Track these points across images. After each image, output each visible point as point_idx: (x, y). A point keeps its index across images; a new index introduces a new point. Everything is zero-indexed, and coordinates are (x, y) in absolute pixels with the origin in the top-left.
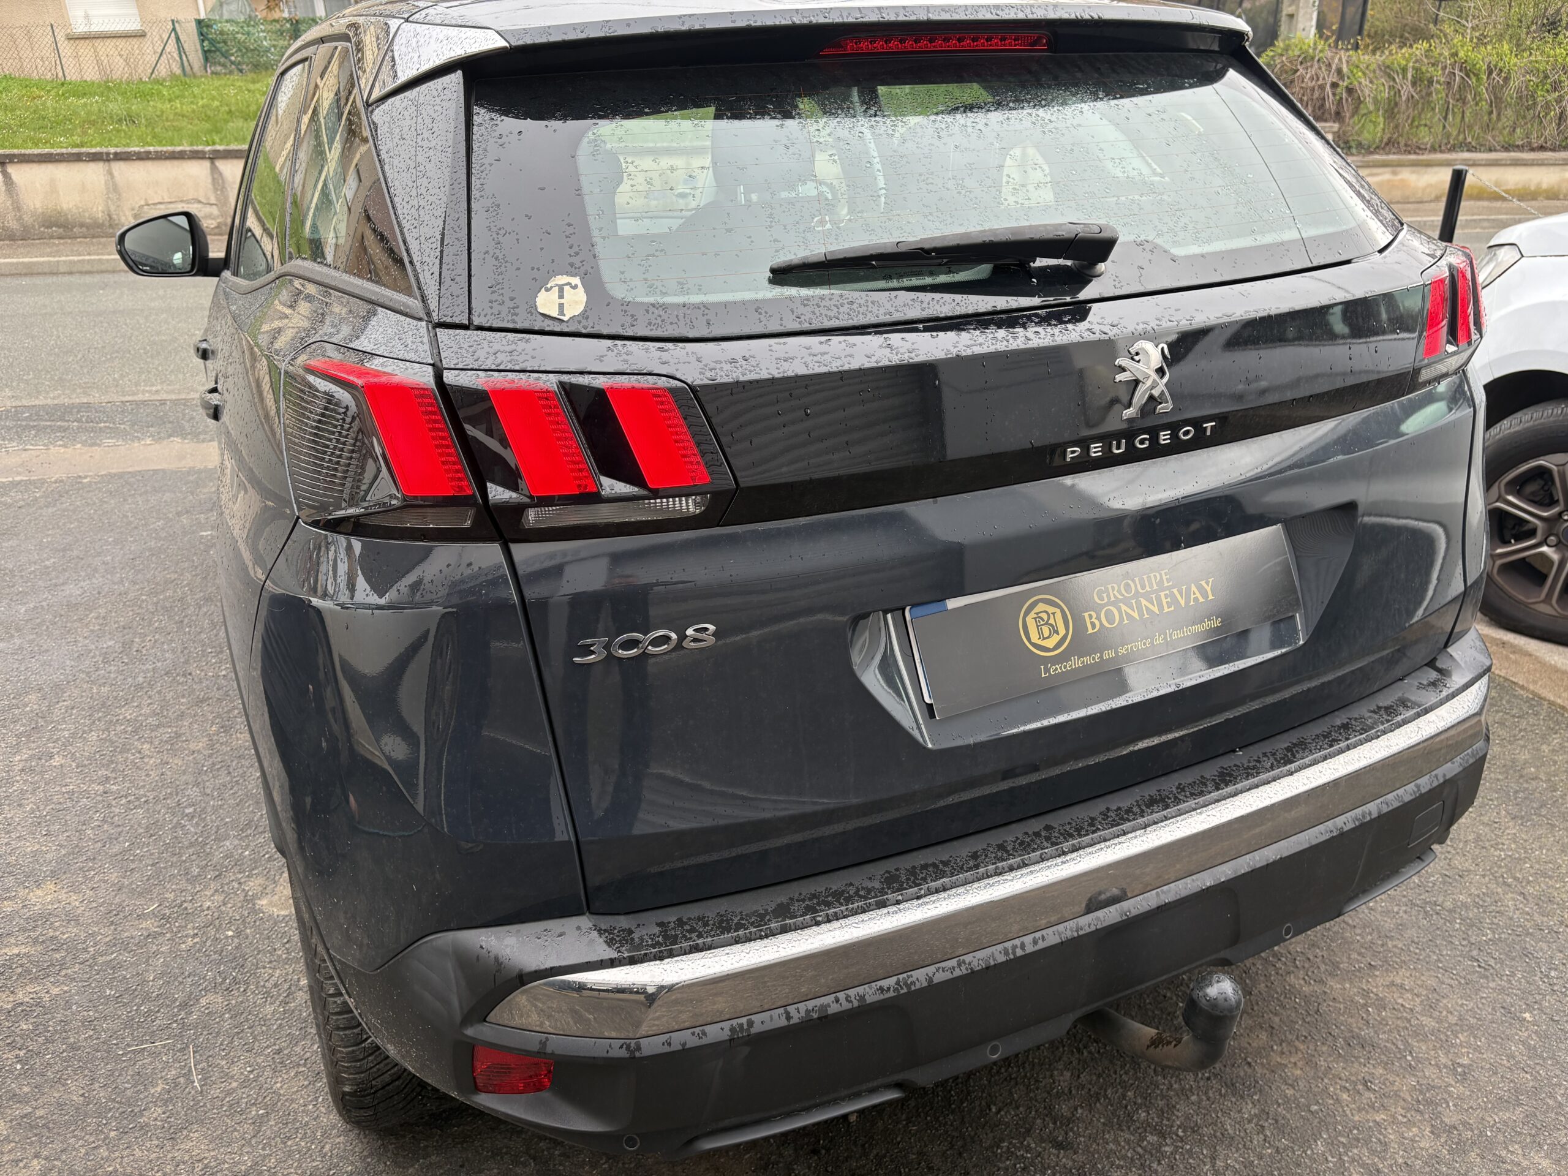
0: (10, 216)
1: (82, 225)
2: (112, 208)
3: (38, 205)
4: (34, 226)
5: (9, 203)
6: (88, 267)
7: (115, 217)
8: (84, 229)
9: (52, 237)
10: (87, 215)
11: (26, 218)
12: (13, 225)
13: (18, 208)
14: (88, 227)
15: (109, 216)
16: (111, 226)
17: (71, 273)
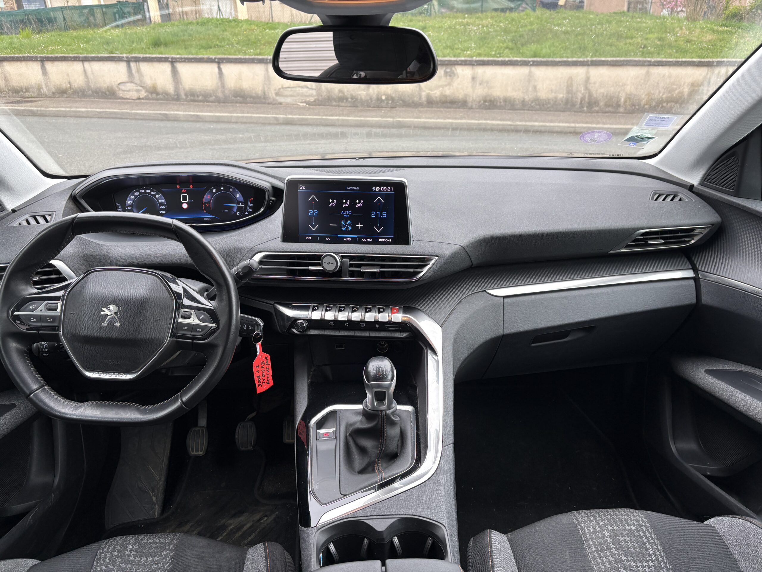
0: (219, 91)
1: (251, 97)
2: (266, 89)
3: (232, 85)
4: (229, 96)
5: (220, 84)
6: (245, 120)
7: (266, 93)
8: (252, 99)
9: (237, 102)
10: (254, 92)
11: (226, 92)
12: (220, 95)
13: (223, 86)
14: (254, 98)
15: (264, 93)
16: (264, 98)
17: (236, 123)
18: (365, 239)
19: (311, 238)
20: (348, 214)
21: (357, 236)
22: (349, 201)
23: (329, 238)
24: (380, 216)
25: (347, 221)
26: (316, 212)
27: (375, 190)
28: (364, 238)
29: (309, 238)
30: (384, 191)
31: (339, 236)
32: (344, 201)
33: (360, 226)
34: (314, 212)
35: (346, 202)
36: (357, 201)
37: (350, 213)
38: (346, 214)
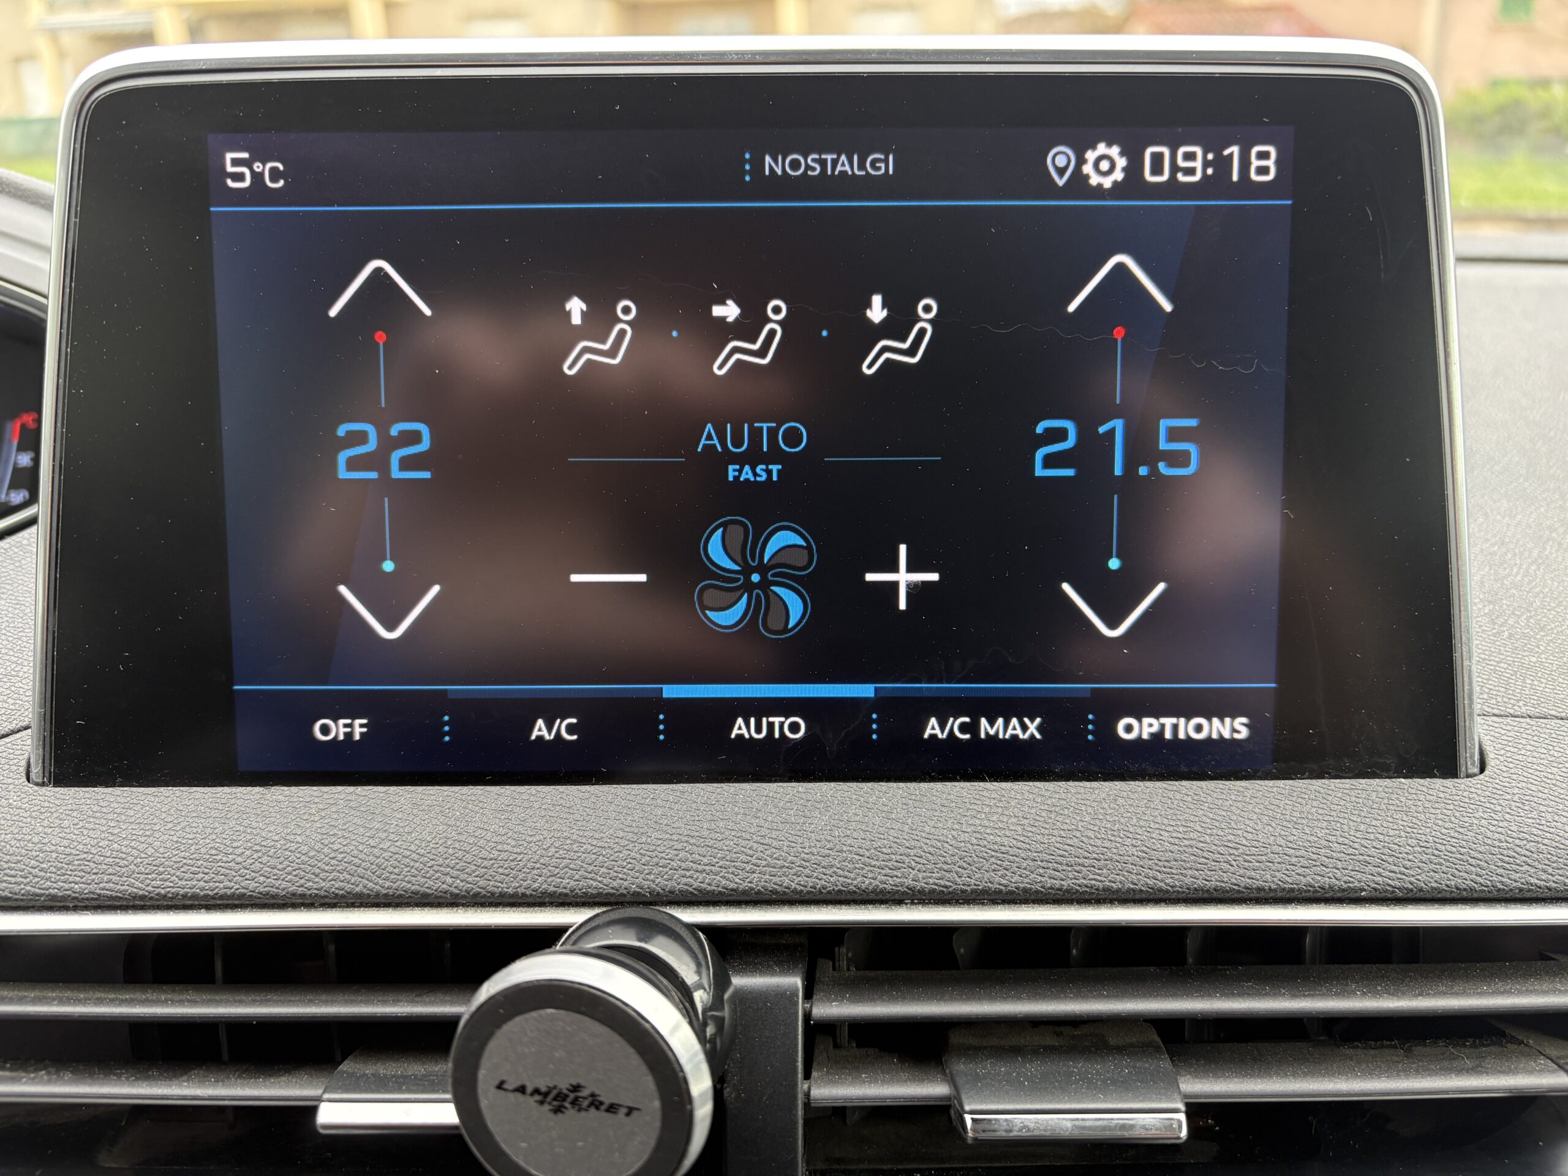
18: (955, 724)
19: (359, 727)
20: (776, 454)
21: (865, 691)
22: (777, 310)
23: (562, 726)
24: (1131, 464)
25: (761, 533)
26: (414, 438)
27: (1080, 178)
28: (944, 709)
29: (338, 729)
30: (1173, 188)
31: (670, 691)
32: (729, 311)
33: (903, 577)
34: (388, 444)
35: (748, 327)
36: (877, 313)
37: (793, 437)
38: (753, 458)
